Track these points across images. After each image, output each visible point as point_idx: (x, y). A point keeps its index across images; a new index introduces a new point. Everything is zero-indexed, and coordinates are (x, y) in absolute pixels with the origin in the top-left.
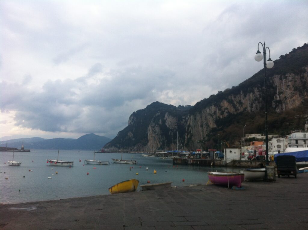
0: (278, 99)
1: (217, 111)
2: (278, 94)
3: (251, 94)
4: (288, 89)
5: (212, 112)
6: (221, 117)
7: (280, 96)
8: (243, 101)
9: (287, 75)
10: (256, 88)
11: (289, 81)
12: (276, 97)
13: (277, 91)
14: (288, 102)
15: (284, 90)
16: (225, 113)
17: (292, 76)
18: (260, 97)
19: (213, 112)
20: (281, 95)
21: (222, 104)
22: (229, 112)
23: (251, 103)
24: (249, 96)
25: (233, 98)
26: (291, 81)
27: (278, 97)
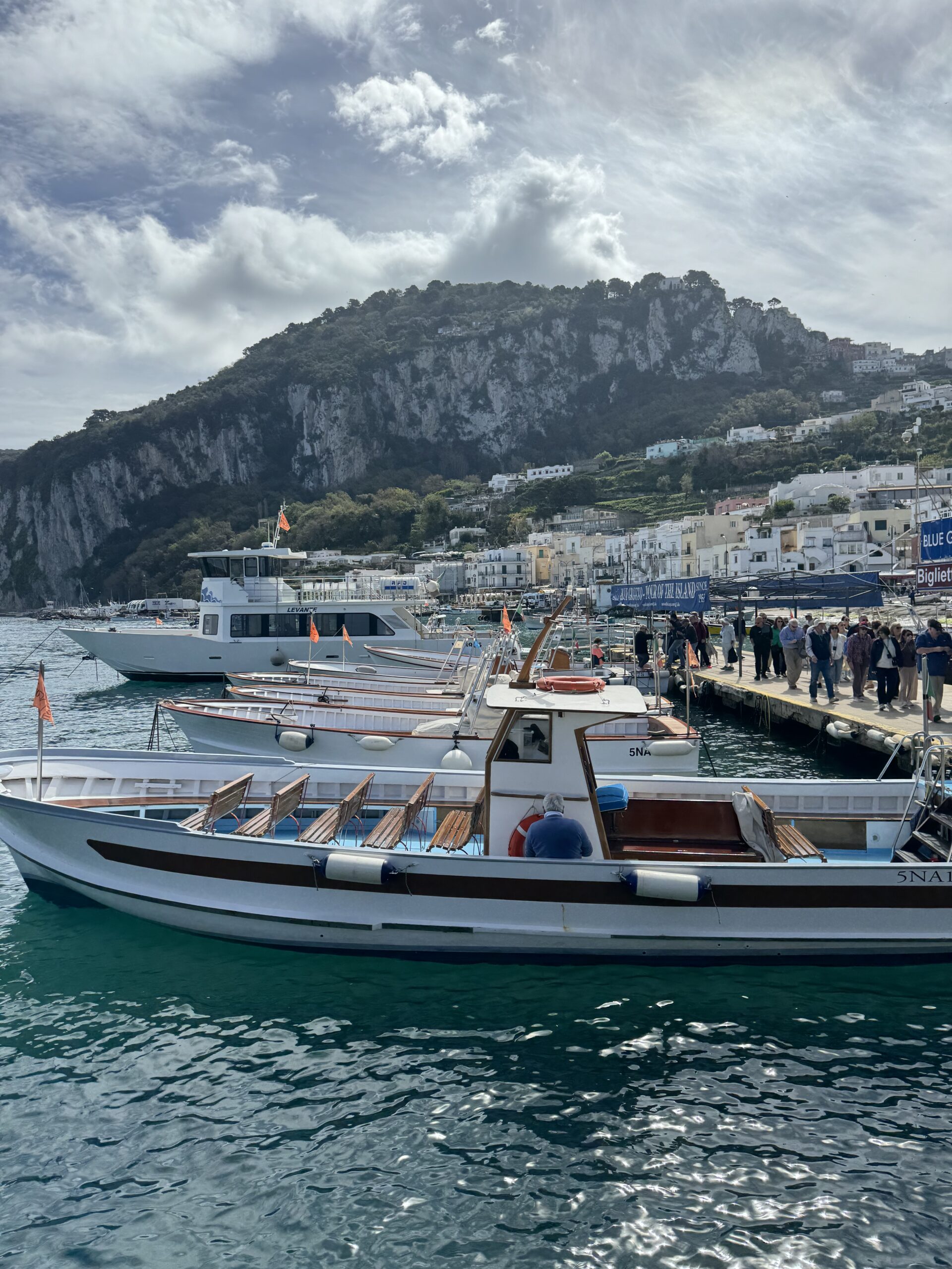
0: (308, 452)
1: (128, 477)
2: (308, 441)
3: (232, 434)
4: (335, 428)
5: (109, 479)
6: (142, 495)
7: (312, 446)
8: (207, 451)
9: (330, 389)
10: (246, 417)
11: (336, 408)
12: (302, 449)
13: (305, 433)
14: (336, 464)
15: (323, 429)
16: (153, 483)
17: (345, 395)
18: (258, 443)
19: (113, 480)
20: (316, 445)
21: (141, 455)
22: (165, 480)
23: (232, 461)
24: (226, 437)
25: (176, 441)
26: (342, 406)
27: (307, 446)
